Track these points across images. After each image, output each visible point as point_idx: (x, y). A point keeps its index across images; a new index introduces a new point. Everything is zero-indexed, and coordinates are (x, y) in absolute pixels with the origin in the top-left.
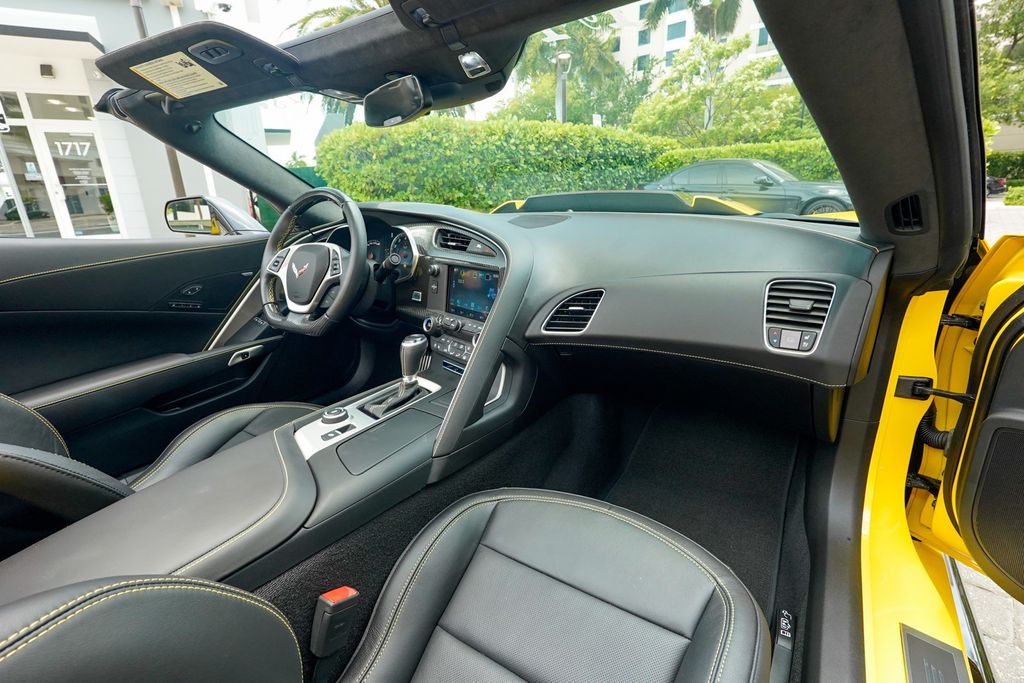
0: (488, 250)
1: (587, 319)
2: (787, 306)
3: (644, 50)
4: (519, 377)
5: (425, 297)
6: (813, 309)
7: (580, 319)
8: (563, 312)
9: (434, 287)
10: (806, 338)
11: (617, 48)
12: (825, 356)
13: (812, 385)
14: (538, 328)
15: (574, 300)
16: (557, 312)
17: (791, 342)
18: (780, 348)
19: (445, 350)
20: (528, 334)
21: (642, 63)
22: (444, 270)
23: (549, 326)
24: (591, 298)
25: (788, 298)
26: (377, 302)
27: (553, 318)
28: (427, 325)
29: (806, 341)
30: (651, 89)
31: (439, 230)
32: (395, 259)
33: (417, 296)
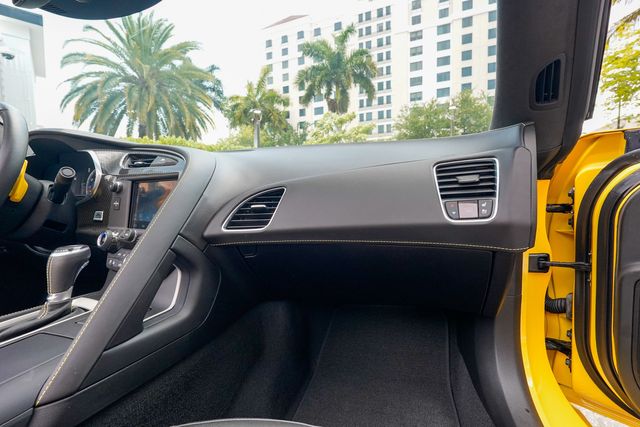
0: (170, 161)
1: (270, 217)
2: (456, 182)
3: (302, 119)
4: (196, 282)
5: (106, 216)
6: (481, 181)
7: (263, 216)
8: (244, 211)
9: (116, 204)
10: (484, 205)
11: (288, 117)
12: (505, 219)
13: (494, 252)
14: (220, 228)
15: (256, 200)
16: (239, 211)
17: (468, 212)
18: (459, 219)
20: (206, 233)
21: (302, 125)
22: (128, 186)
23: (231, 225)
24: (272, 197)
25: (454, 176)
27: (234, 217)
28: (102, 240)
29: (484, 208)
30: (308, 138)
31: (130, 156)
32: (67, 172)
33: (99, 215)
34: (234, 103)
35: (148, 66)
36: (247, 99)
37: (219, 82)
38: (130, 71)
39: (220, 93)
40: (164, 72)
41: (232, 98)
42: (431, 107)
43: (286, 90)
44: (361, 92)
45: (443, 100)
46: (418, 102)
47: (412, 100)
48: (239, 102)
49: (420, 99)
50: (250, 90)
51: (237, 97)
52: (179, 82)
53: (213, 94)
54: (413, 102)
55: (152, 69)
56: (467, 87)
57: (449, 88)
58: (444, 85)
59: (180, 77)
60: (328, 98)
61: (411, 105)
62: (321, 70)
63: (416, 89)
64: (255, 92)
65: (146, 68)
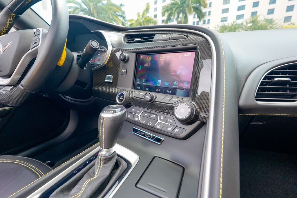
5: (115, 79)
8: (267, 83)
9: (124, 70)
19: (136, 119)
26: (78, 82)
28: (119, 98)
32: (94, 44)
33: (109, 78)
34: (131, 23)
35: (92, 4)
36: (137, 21)
37: (124, 13)
38: (84, 6)
39: (124, 18)
40: (99, 6)
41: (130, 21)
42: (232, 25)
43: (155, 16)
44: (194, 17)
45: (239, 22)
46: (225, 23)
47: (221, 21)
48: (133, 22)
49: (226, 21)
50: (139, 16)
51: (132, 20)
52: (106, 12)
53: (121, 19)
54: (222, 23)
55: (94, 5)
56: (254, 14)
57: (243, 15)
58: (241, 12)
59: (107, 9)
60: (177, 20)
61: (221, 24)
62: (175, 5)
63: (225, 15)
64: (141, 17)
65: (91, 4)
